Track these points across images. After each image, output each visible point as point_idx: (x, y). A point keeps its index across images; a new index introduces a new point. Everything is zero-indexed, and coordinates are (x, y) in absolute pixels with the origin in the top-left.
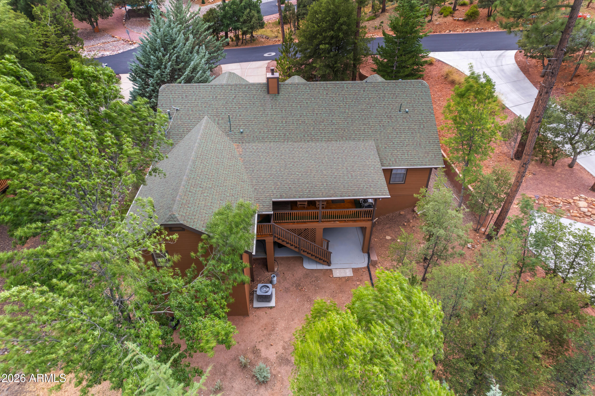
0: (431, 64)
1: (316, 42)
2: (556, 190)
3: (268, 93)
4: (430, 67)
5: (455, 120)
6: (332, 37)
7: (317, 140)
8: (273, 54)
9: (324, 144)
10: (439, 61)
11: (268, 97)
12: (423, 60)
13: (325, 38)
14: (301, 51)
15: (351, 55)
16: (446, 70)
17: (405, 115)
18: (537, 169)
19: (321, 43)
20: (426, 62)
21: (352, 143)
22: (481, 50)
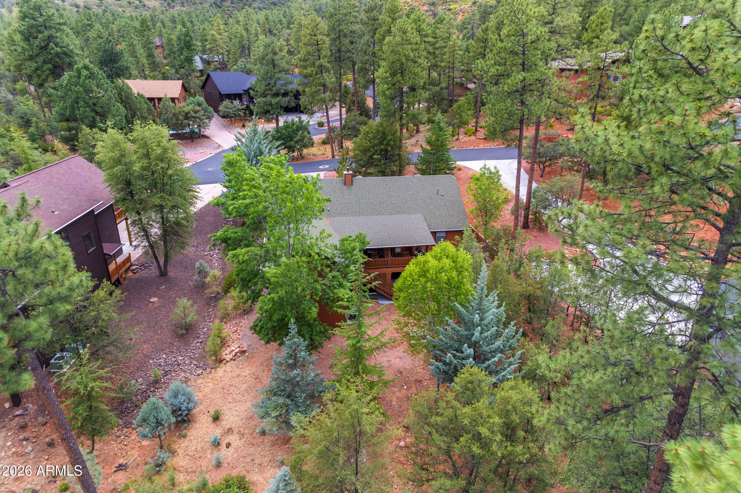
0: (460, 169)
1: (369, 154)
2: (550, 245)
3: (345, 184)
4: (459, 172)
5: (474, 196)
6: (382, 150)
7: (383, 214)
8: (327, 166)
9: (387, 216)
10: (466, 167)
11: (345, 187)
12: (453, 166)
13: (376, 151)
14: (355, 162)
15: (398, 163)
16: (470, 173)
17: (441, 197)
18: (538, 234)
19: (374, 154)
20: (455, 167)
21: (407, 215)
22: (496, 159)
